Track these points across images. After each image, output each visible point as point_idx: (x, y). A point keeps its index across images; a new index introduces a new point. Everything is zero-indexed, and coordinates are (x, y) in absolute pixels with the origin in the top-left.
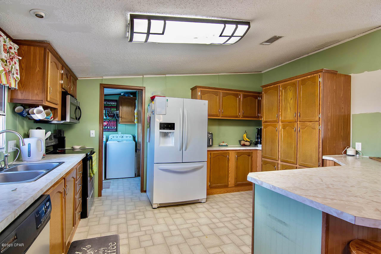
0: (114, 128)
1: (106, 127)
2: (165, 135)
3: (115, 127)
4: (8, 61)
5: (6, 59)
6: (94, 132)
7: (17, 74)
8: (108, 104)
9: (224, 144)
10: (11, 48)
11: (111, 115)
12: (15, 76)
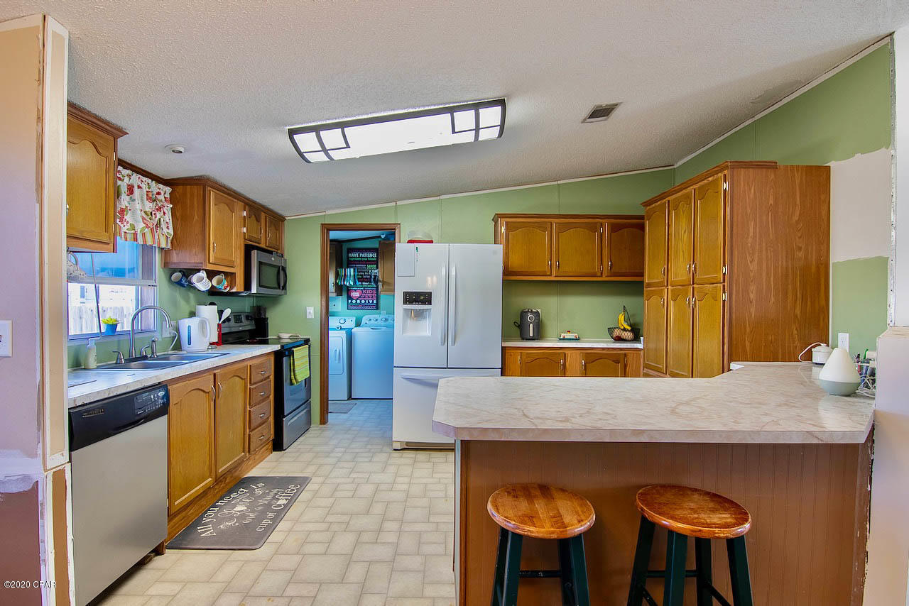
0: (373, 302)
1: (358, 301)
2: (419, 315)
3: (375, 302)
4: (153, 212)
5: (151, 211)
6: (313, 310)
7: (168, 228)
8: (362, 257)
9: (568, 336)
10: (159, 193)
11: (366, 278)
12: (165, 230)
